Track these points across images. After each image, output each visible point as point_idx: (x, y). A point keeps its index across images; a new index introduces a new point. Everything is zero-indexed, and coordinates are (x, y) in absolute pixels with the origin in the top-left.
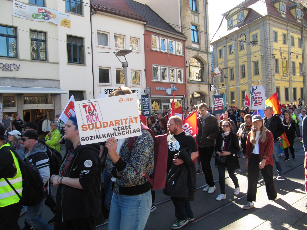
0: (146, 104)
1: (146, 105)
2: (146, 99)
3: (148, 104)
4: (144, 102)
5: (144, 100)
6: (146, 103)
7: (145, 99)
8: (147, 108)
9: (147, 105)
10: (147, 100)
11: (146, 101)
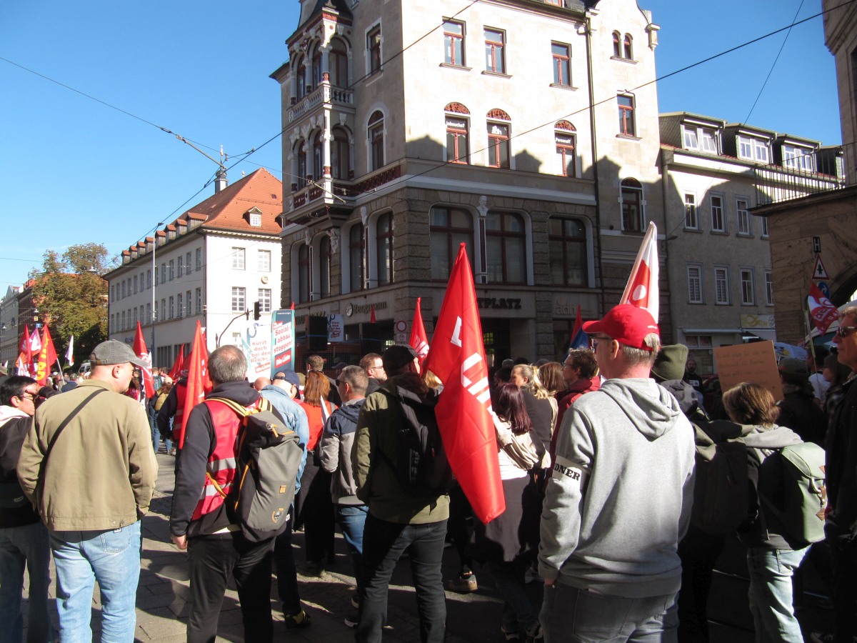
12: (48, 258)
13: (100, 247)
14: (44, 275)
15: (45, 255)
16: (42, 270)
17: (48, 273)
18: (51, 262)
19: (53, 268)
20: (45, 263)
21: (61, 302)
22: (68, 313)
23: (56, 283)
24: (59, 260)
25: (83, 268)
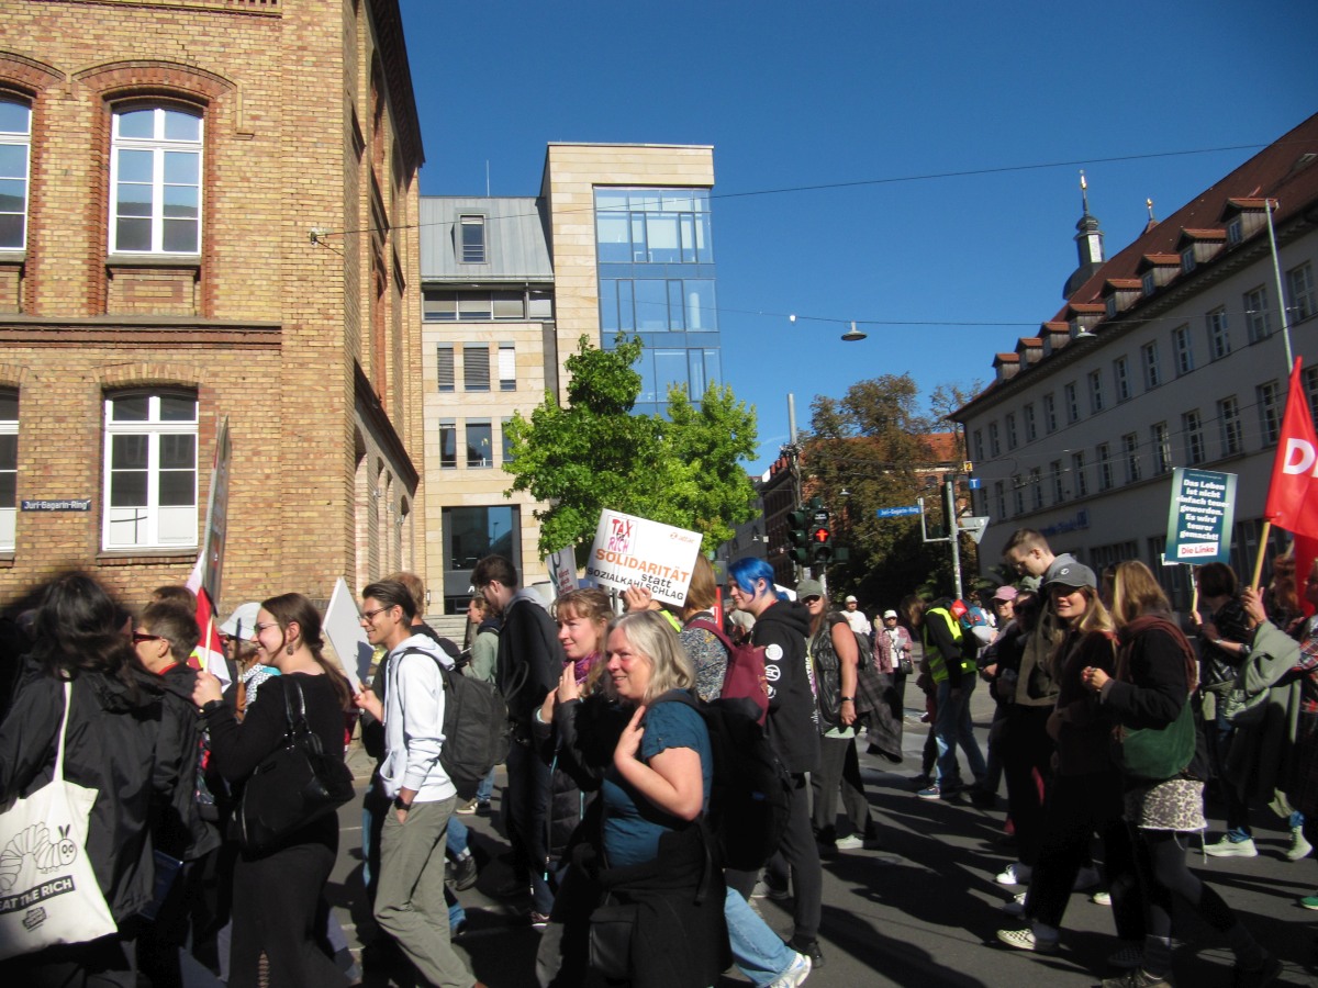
0: (1209, 511)
1: (1203, 515)
2: (1210, 490)
3: (1218, 512)
4: (1195, 501)
5: (1189, 492)
6: (1206, 506)
7: (1199, 489)
8: (1210, 528)
9: (1211, 516)
10: (1218, 495)
11: (1207, 498)
12: (818, 410)
13: (901, 381)
14: (815, 440)
15: (814, 405)
16: (811, 432)
17: (820, 436)
18: (824, 417)
19: (829, 425)
20: (814, 421)
21: (852, 484)
22: (868, 501)
23: (836, 452)
24: (836, 410)
25: (880, 420)
